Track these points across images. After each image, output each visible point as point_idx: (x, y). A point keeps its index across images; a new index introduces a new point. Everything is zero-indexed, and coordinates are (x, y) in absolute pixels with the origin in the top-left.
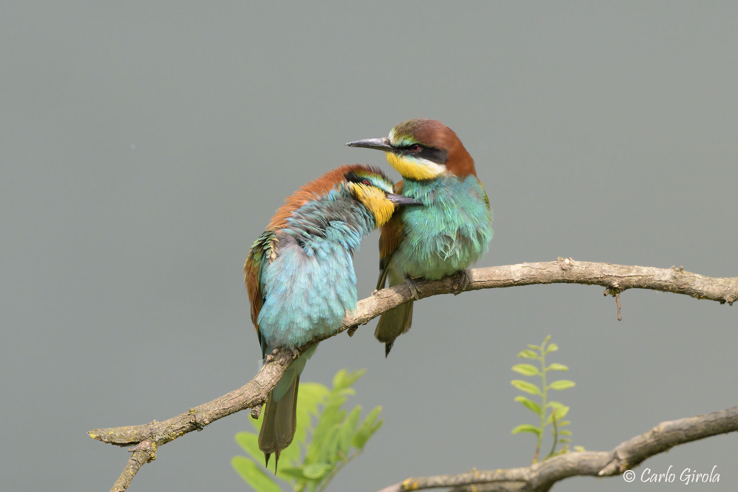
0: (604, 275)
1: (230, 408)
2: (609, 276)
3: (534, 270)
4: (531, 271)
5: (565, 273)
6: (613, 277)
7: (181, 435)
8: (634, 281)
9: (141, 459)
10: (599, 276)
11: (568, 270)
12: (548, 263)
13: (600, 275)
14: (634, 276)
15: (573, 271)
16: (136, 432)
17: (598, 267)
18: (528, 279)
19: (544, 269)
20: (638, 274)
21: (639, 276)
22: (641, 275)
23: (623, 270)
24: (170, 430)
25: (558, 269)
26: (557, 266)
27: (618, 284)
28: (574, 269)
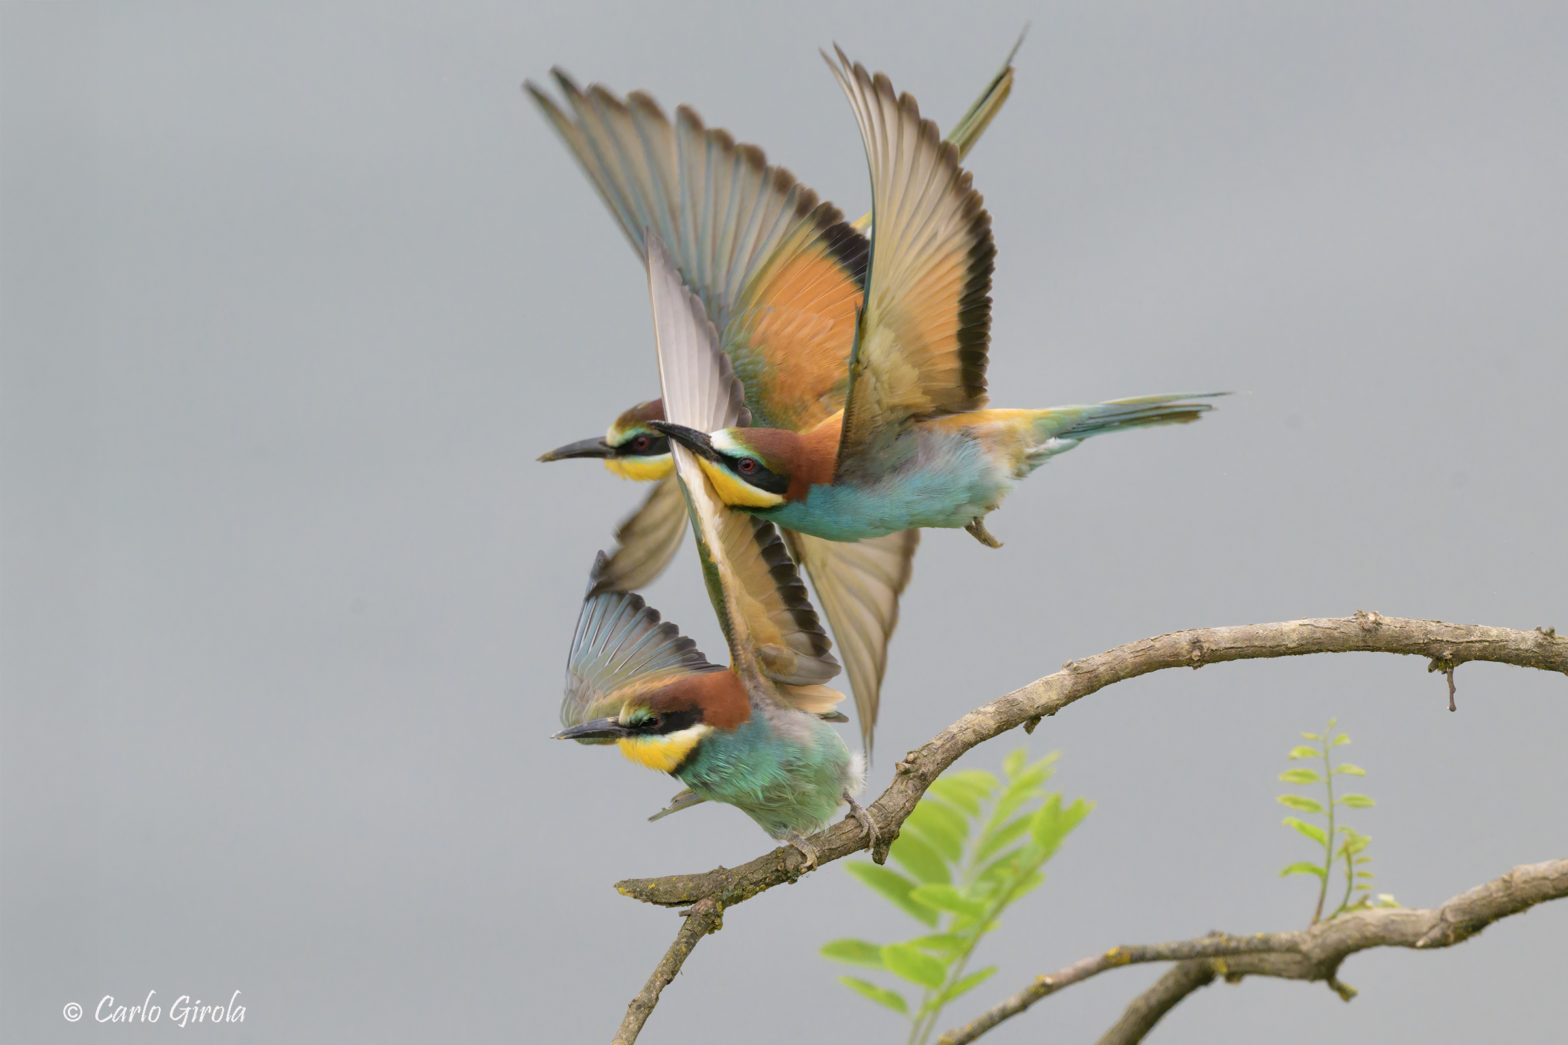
0: (1430, 639)
1: (839, 847)
2: (1437, 641)
3: (1319, 630)
4: (1315, 632)
5: (1367, 637)
6: (1443, 643)
8: (1477, 649)
9: (700, 928)
10: (1422, 641)
11: (1373, 632)
13: (1424, 640)
14: (1476, 641)
15: (1380, 632)
16: (691, 885)
17: (1420, 627)
18: (1309, 645)
19: (1335, 629)
20: (1483, 639)
21: (1484, 641)
22: (1488, 639)
24: (745, 883)
25: (1358, 630)
27: (1451, 654)
28: (1382, 630)
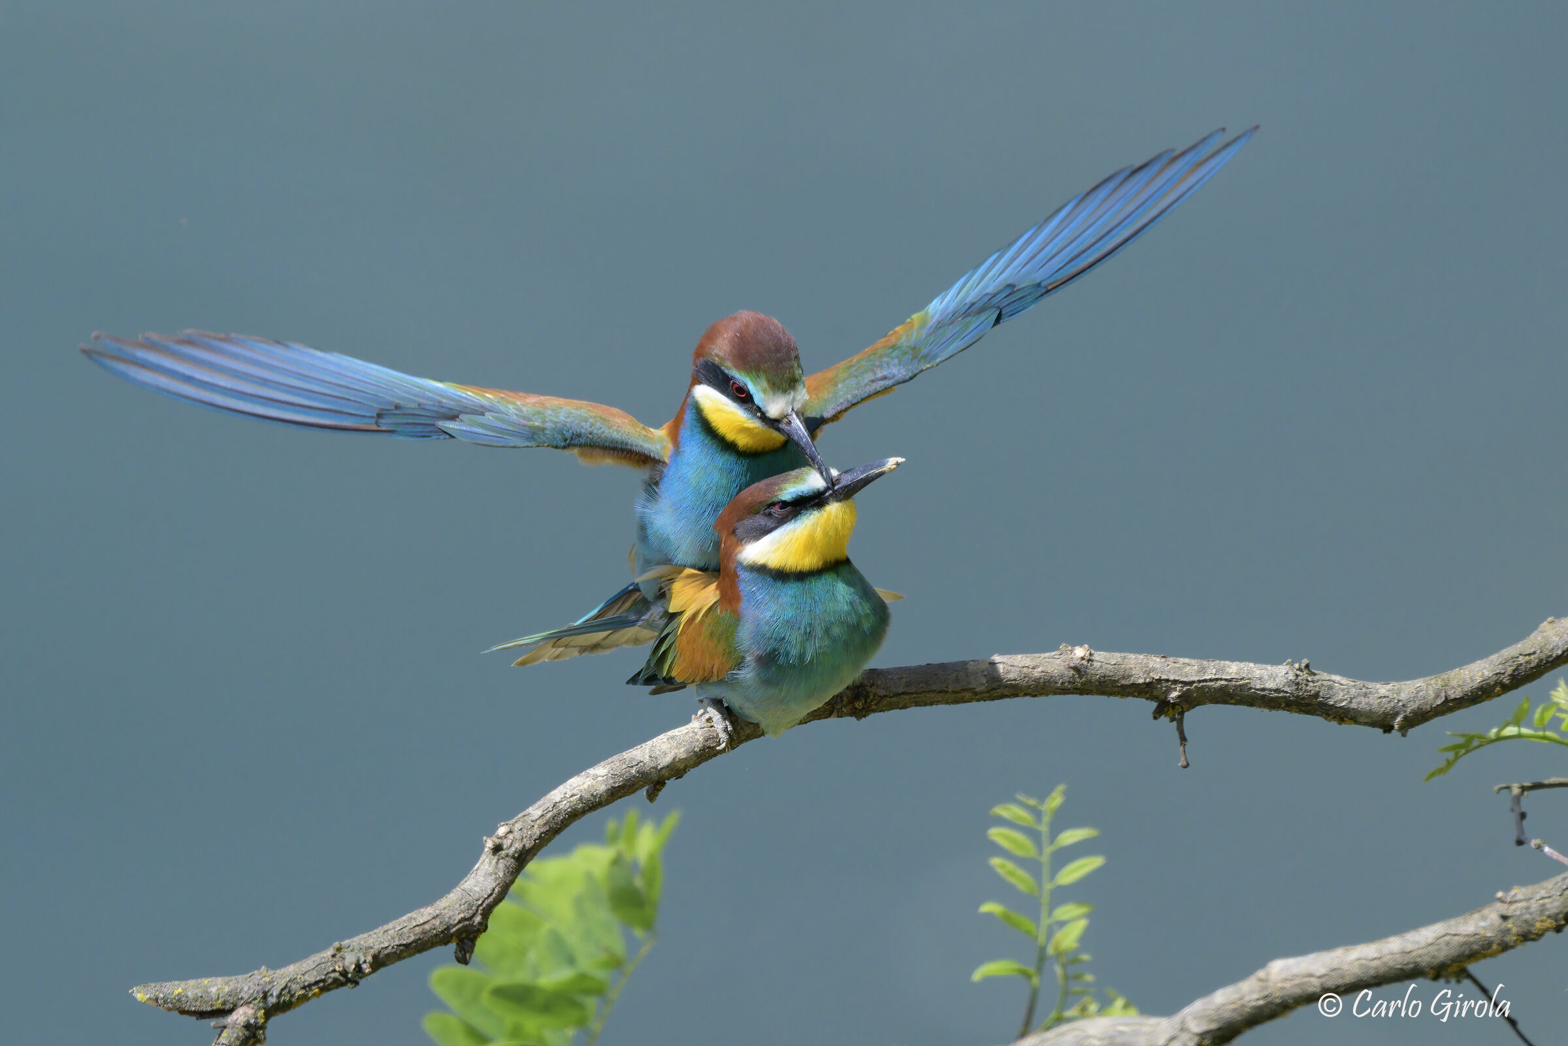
0: (1153, 679)
2: (1161, 680)
5: (1076, 675)
6: (1169, 683)
7: (315, 995)
8: (1212, 690)
10: (1142, 682)
11: (1083, 671)
12: (1042, 656)
13: (1145, 680)
14: (1210, 680)
15: (1091, 671)
16: (227, 989)
17: (1140, 663)
19: (1033, 668)
21: (1221, 679)
22: (1225, 677)
23: (1189, 667)
25: (1062, 668)
26: (1058, 661)
27: (1180, 697)
28: (1093, 668)
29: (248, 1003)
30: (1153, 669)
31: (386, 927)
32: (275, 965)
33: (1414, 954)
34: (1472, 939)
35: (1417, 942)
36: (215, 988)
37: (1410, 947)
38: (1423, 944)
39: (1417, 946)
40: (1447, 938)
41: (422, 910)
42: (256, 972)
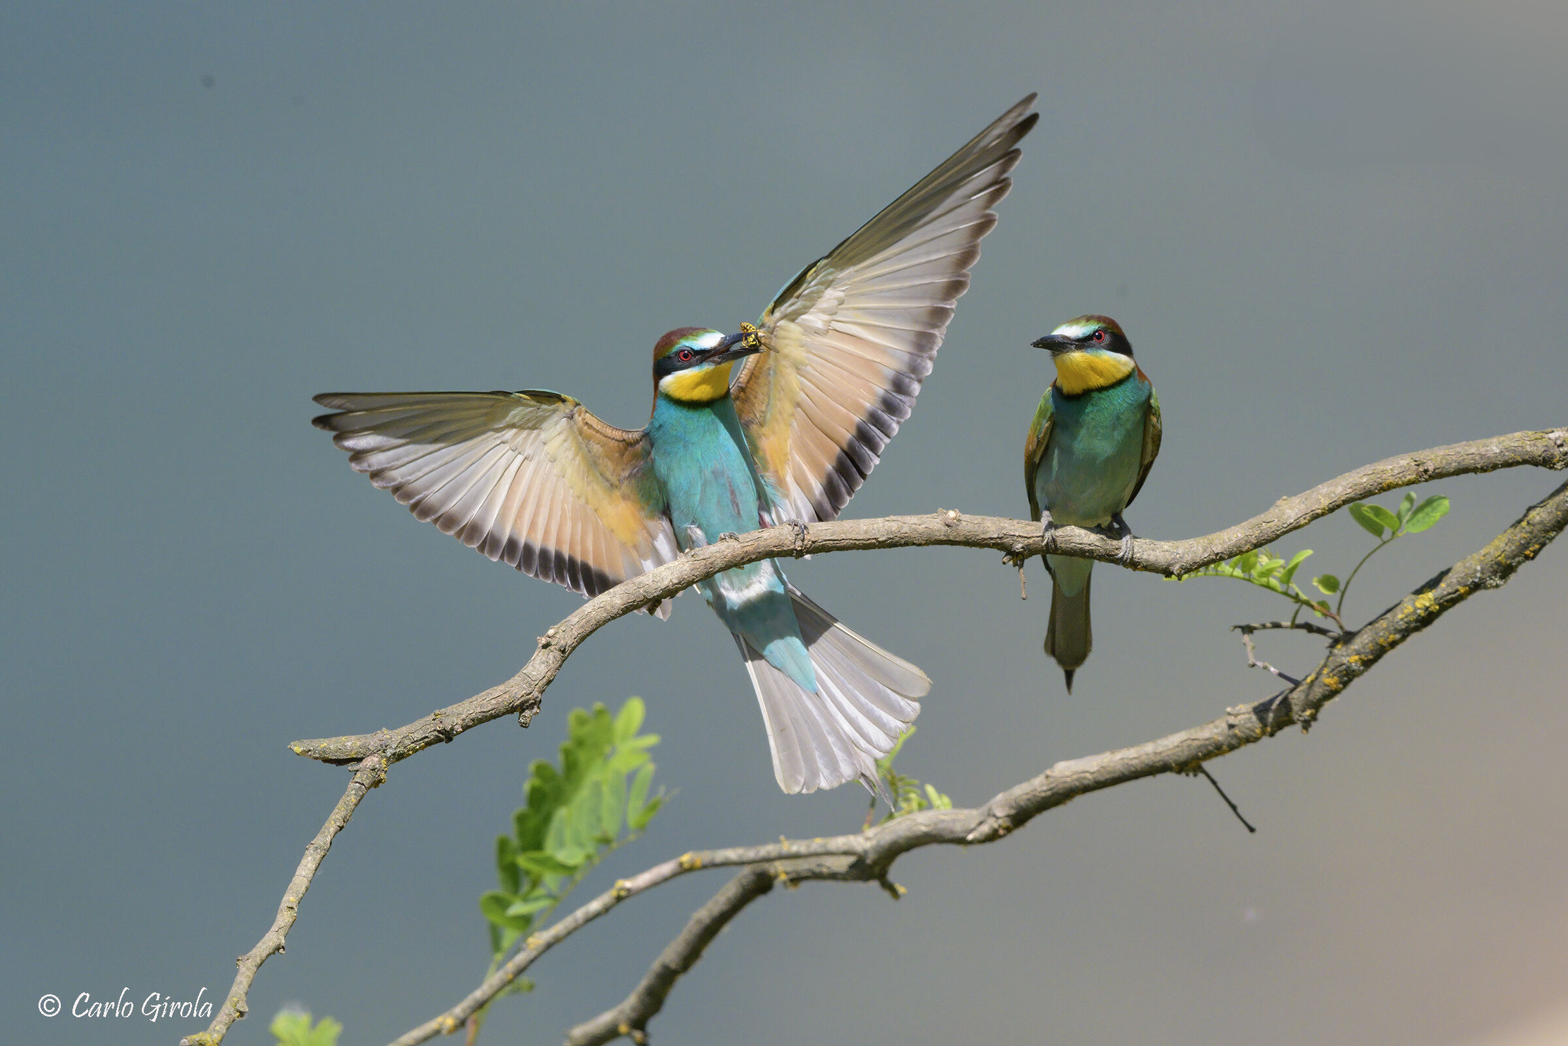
0: (1003, 534)
1: (491, 711)
2: (1010, 535)
3: (906, 525)
4: (902, 527)
5: (949, 531)
6: (1015, 538)
7: (422, 748)
9: (367, 782)
10: (996, 536)
11: (954, 527)
12: (925, 516)
13: (998, 535)
15: (960, 527)
16: (358, 743)
17: (995, 523)
18: (897, 539)
19: (920, 525)
23: (1029, 527)
24: (407, 742)
25: (940, 525)
26: (938, 520)
27: (1022, 548)
29: (373, 753)
30: (1003, 528)
31: (471, 700)
32: (392, 727)
33: (1163, 755)
34: (1207, 742)
35: (1166, 746)
36: (349, 744)
37: (1160, 749)
38: (1171, 747)
39: (1165, 749)
40: (1189, 742)
41: (495, 688)
42: (379, 732)
